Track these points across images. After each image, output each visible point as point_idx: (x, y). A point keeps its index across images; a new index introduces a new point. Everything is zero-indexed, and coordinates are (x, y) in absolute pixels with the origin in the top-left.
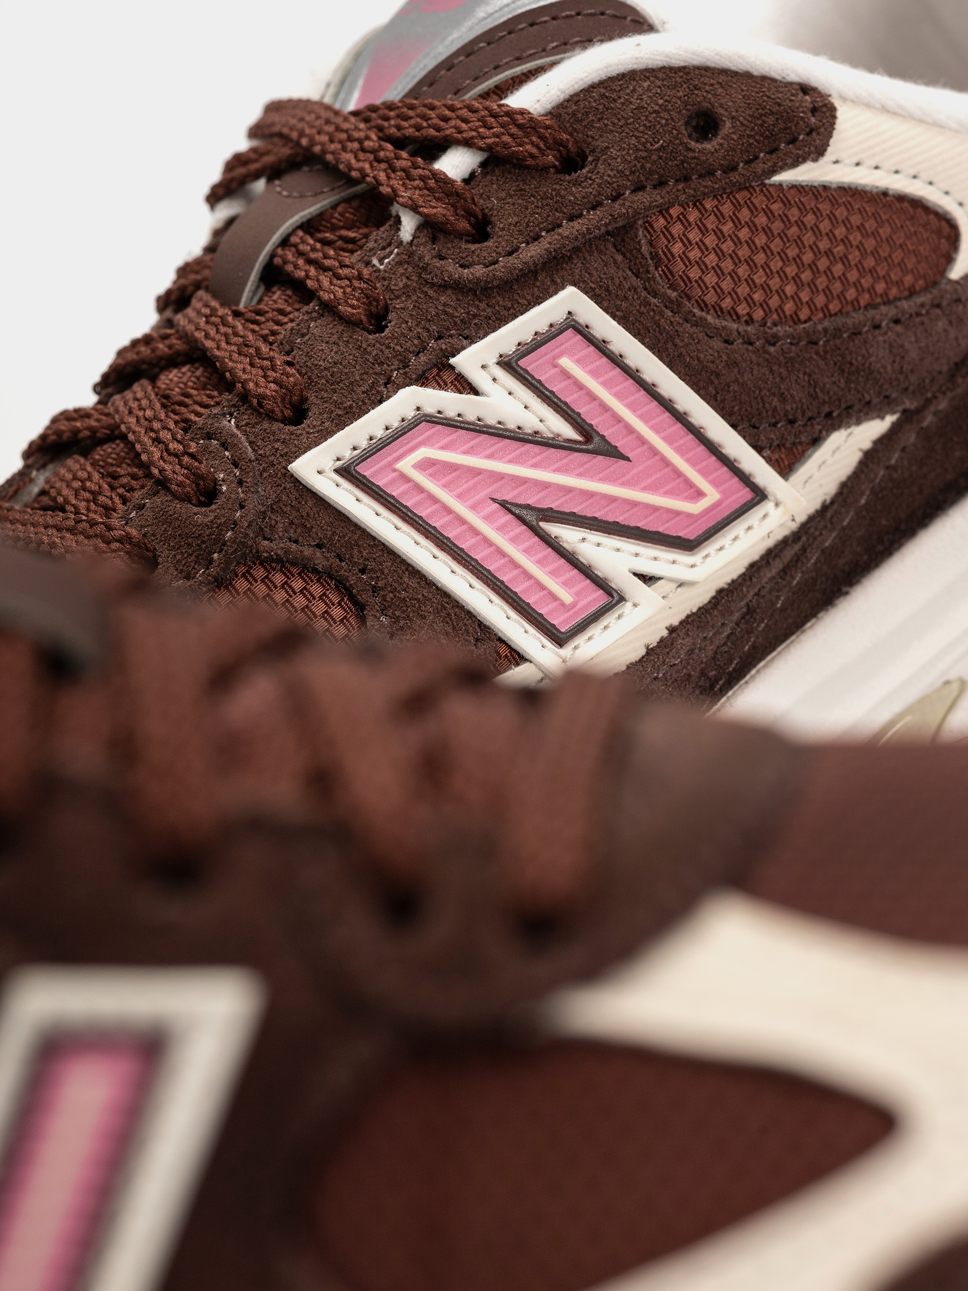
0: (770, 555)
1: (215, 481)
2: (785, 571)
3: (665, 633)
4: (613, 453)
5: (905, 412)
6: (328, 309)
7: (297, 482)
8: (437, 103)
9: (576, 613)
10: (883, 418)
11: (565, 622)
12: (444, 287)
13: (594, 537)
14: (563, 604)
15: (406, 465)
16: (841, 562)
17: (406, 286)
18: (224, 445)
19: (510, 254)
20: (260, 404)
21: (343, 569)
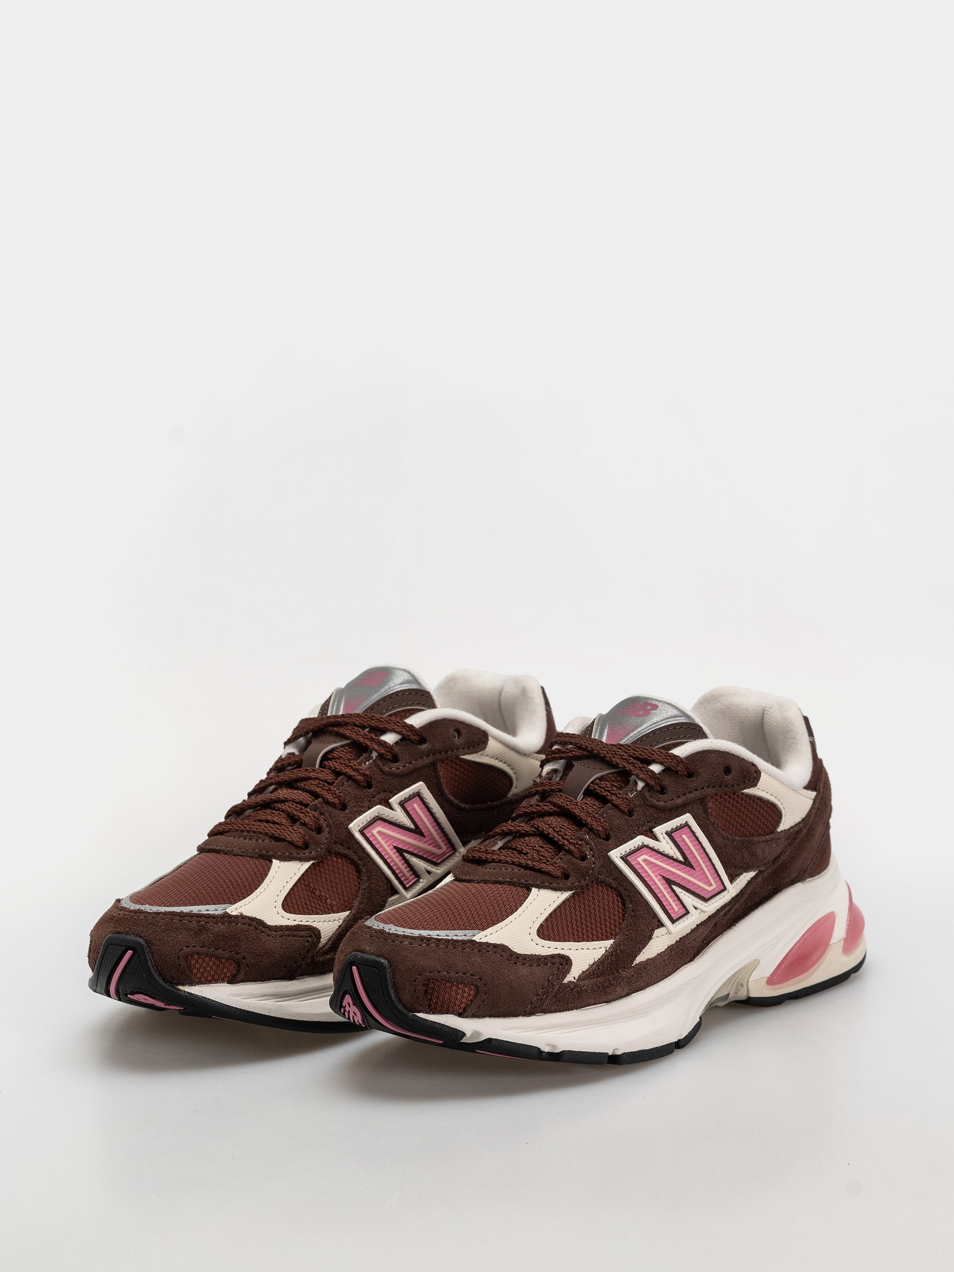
0: (723, 908)
1: (586, 854)
2: (725, 914)
3: (696, 926)
4: (691, 867)
5: (760, 871)
6: (616, 807)
7: (609, 859)
8: (640, 747)
9: (678, 915)
10: (754, 872)
11: (675, 916)
12: (652, 806)
13: (684, 892)
14: (675, 911)
15: (640, 859)
16: (737, 914)
17: (640, 804)
18: (587, 844)
19: (672, 800)
20: (597, 832)
21: (621, 889)
